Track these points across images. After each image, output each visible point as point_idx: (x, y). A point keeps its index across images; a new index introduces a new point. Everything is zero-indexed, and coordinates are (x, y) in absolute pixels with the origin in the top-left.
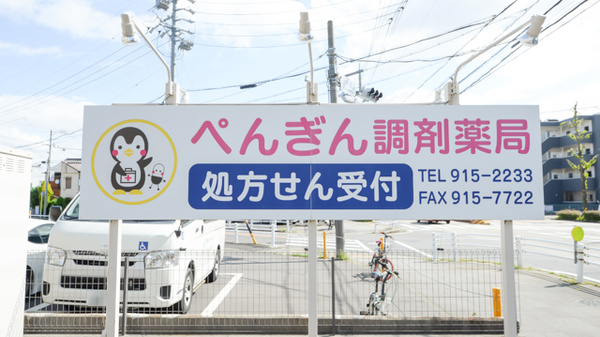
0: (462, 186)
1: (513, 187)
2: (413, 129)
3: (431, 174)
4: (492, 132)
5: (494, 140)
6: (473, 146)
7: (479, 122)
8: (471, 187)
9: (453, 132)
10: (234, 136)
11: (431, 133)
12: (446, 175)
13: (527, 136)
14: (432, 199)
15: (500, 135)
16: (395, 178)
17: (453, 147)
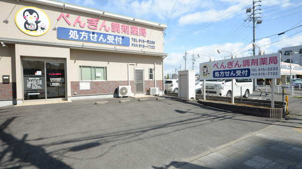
0: (260, 72)
1: (273, 71)
2: (250, 61)
3: (254, 70)
4: (268, 60)
5: (268, 62)
6: (263, 63)
7: (265, 58)
8: (263, 72)
9: (259, 61)
10: (219, 66)
11: (254, 62)
12: (257, 70)
13: (277, 60)
14: (254, 74)
15: (270, 61)
16: (247, 71)
17: (259, 64)
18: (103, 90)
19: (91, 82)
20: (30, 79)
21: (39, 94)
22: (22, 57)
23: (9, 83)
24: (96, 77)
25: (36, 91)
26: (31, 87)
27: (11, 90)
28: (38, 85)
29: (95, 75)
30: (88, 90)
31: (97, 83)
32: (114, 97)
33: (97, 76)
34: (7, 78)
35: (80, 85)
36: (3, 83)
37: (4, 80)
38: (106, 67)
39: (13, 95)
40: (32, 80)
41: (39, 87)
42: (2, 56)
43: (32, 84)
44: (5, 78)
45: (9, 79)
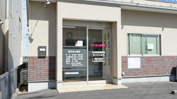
18: (157, 69)
19: (142, 58)
20: (69, 52)
21: (78, 73)
22: (64, 20)
23: (44, 57)
24: (147, 50)
25: (75, 69)
26: (70, 63)
27: (47, 67)
28: (79, 61)
29: (146, 47)
30: (138, 69)
31: (149, 59)
32: (171, 80)
33: (149, 48)
34: (44, 50)
35: (129, 62)
36: (39, 57)
37: (39, 52)
38: (160, 35)
39: (50, 75)
40: (71, 54)
41: (80, 64)
42: (38, 20)
43: (71, 58)
44: (41, 50)
45: (45, 52)
